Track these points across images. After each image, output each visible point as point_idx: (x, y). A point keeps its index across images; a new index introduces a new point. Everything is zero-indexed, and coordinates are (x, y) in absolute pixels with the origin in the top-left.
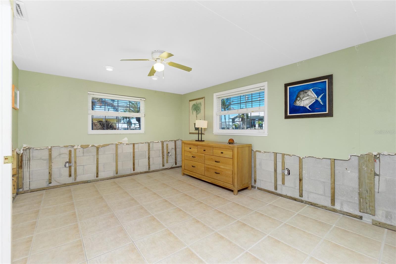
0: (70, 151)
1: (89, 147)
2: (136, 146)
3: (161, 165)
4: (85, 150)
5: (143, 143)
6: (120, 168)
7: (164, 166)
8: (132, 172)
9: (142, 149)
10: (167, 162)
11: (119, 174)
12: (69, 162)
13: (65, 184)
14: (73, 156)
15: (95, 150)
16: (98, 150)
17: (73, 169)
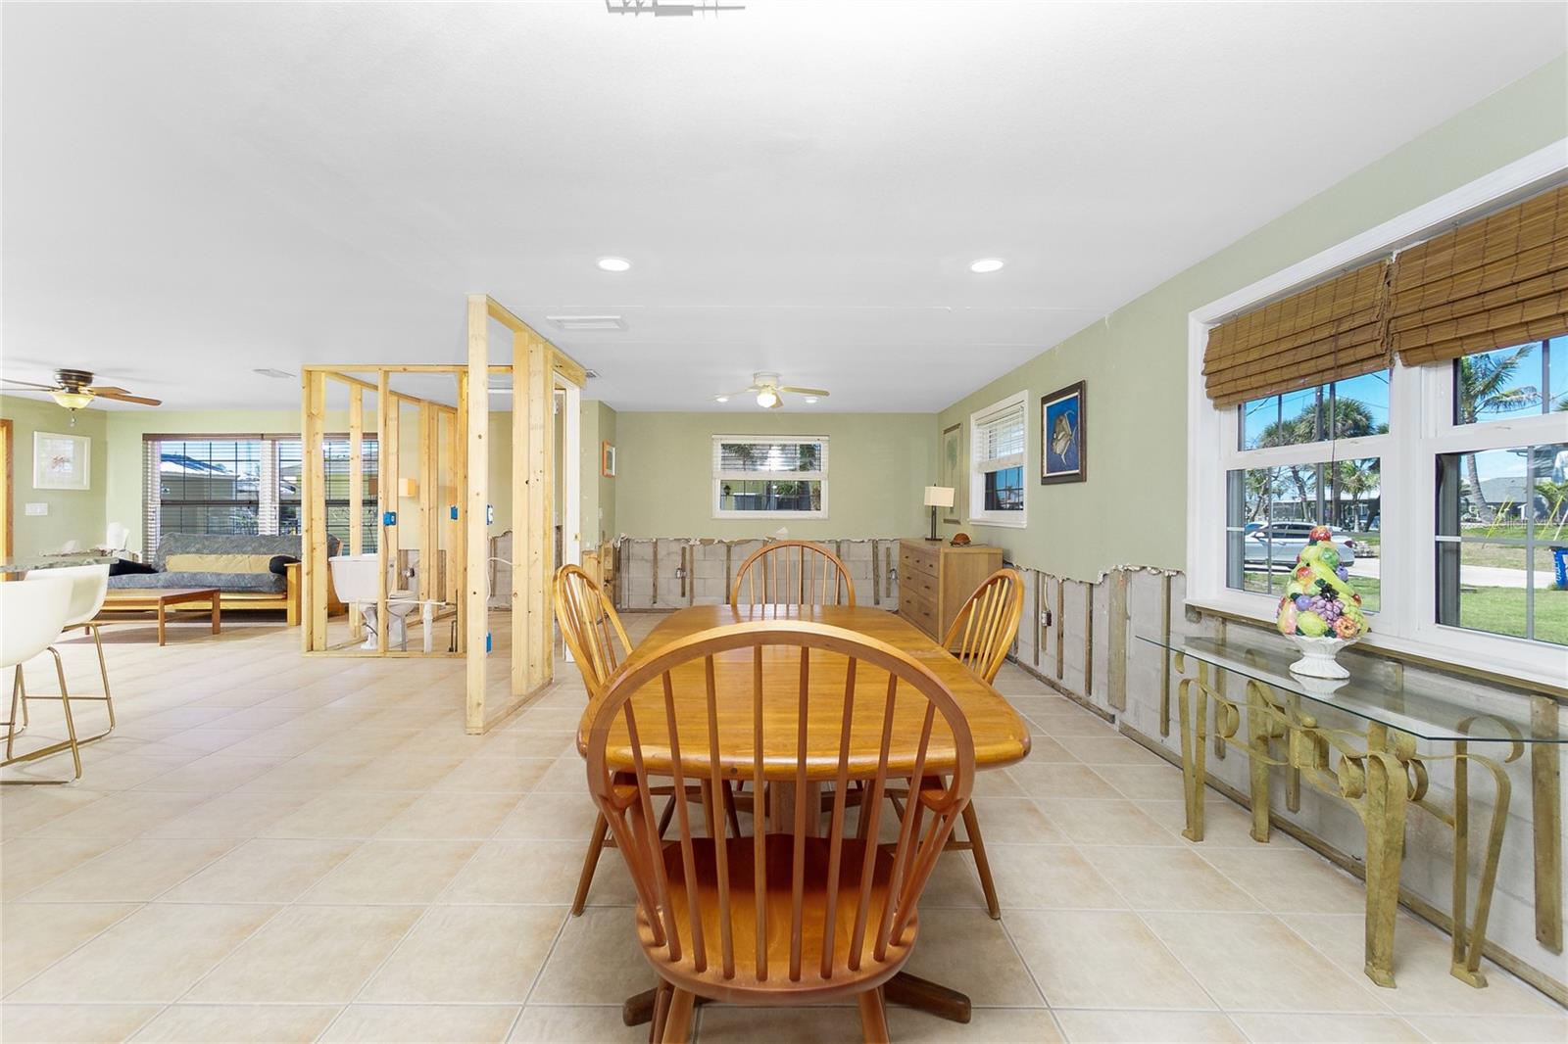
0: (684, 549)
1: (714, 543)
4: (708, 548)
5: (824, 542)
10: (888, 596)
12: (683, 569)
13: (676, 609)
14: (688, 557)
15: (725, 549)
16: (729, 551)
17: (688, 581)
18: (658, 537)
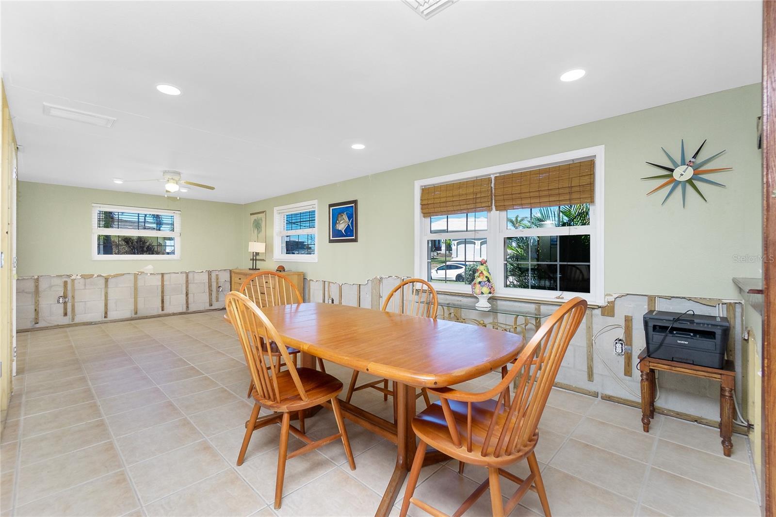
0: (66, 283)
1: (94, 277)
2: (166, 277)
3: (208, 304)
4: (88, 281)
5: (178, 273)
6: (140, 306)
7: (212, 306)
8: (160, 312)
9: (175, 281)
10: (217, 301)
11: (140, 314)
12: (65, 297)
13: (58, 325)
14: (69, 288)
15: (103, 281)
16: (106, 282)
17: (69, 306)
18: (39, 275)
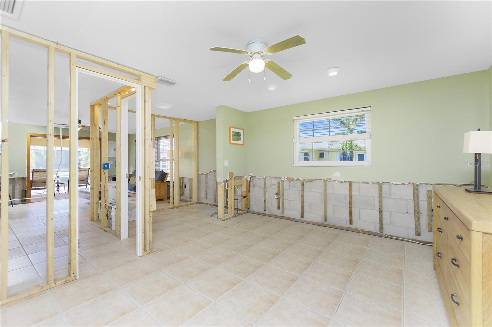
1: (295, 180)
3: (413, 232)
4: (291, 183)
6: (329, 214)
7: (420, 235)
8: (349, 226)
9: (366, 193)
11: (328, 223)
12: (278, 194)
13: (275, 215)
14: (281, 188)
15: (300, 185)
16: (303, 185)
18: (266, 176)
